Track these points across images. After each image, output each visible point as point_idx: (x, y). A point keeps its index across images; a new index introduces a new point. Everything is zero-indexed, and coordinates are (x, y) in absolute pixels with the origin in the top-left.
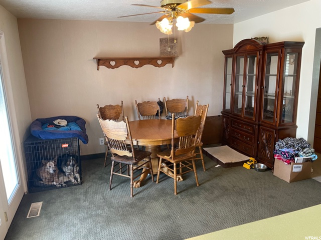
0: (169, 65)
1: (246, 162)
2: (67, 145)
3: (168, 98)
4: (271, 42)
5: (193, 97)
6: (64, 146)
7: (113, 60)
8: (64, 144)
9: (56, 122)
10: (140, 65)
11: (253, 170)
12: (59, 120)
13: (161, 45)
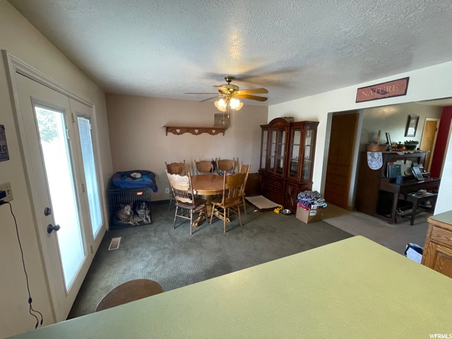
0: (220, 134)
1: (276, 208)
4: (295, 121)
6: (139, 194)
7: (178, 128)
9: (132, 175)
10: (199, 133)
11: (281, 214)
12: (135, 174)
13: (215, 118)
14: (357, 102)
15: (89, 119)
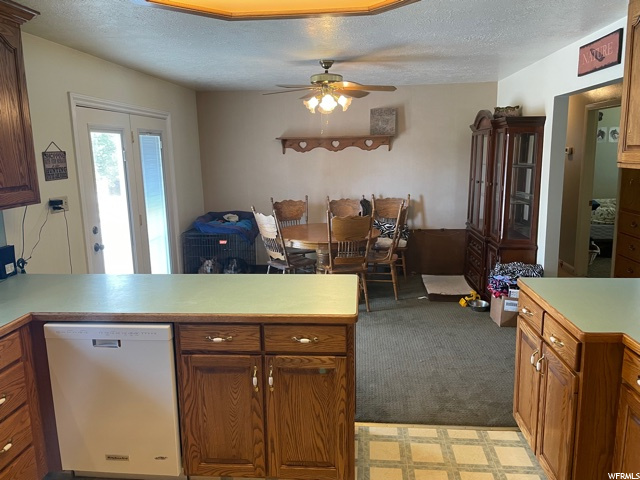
0: (383, 148)
1: (464, 296)
2: (225, 242)
3: (381, 196)
5: (421, 197)
6: (222, 242)
8: (222, 240)
9: (225, 217)
10: (341, 148)
11: (469, 309)
12: (230, 215)
13: (372, 118)
14: (579, 75)
15: (160, 135)
